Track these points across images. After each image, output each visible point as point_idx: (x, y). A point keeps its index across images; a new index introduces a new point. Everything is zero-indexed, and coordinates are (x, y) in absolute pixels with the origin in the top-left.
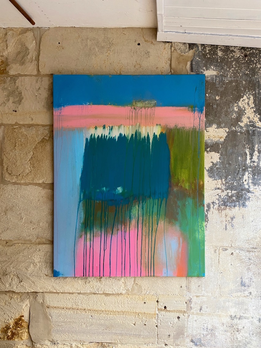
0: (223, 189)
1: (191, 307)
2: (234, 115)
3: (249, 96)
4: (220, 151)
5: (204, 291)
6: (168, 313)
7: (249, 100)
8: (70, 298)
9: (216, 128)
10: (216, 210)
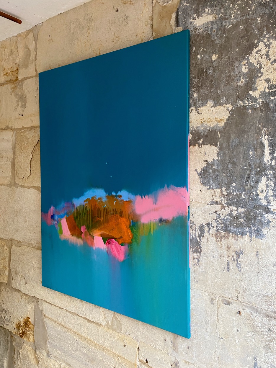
0: (223, 204)
2: (242, 80)
3: (268, 41)
4: (218, 143)
5: (195, 358)
7: (269, 48)
9: (212, 106)
10: (213, 237)
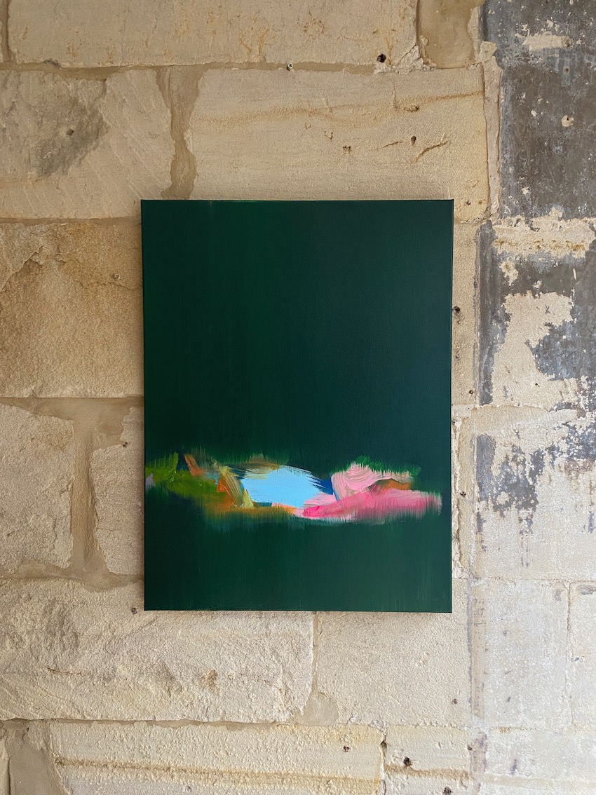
0: (582, 406)
1: (485, 762)
4: (573, 291)
5: (523, 715)
6: (414, 780)
8: (123, 735)
9: (560, 217)
10: (561, 471)
